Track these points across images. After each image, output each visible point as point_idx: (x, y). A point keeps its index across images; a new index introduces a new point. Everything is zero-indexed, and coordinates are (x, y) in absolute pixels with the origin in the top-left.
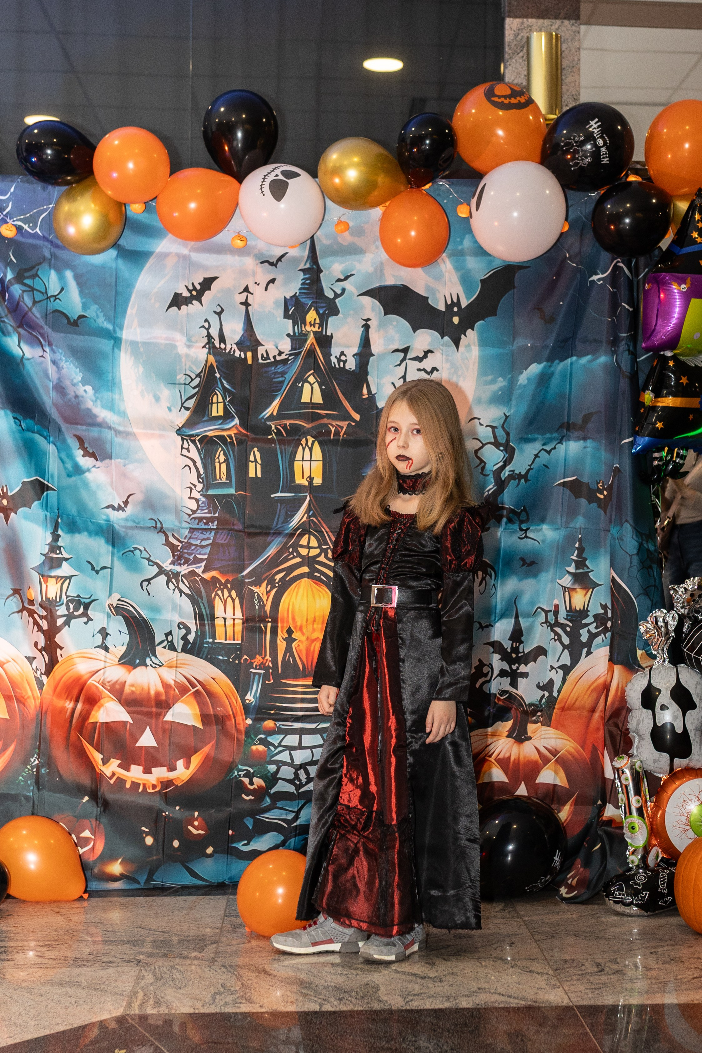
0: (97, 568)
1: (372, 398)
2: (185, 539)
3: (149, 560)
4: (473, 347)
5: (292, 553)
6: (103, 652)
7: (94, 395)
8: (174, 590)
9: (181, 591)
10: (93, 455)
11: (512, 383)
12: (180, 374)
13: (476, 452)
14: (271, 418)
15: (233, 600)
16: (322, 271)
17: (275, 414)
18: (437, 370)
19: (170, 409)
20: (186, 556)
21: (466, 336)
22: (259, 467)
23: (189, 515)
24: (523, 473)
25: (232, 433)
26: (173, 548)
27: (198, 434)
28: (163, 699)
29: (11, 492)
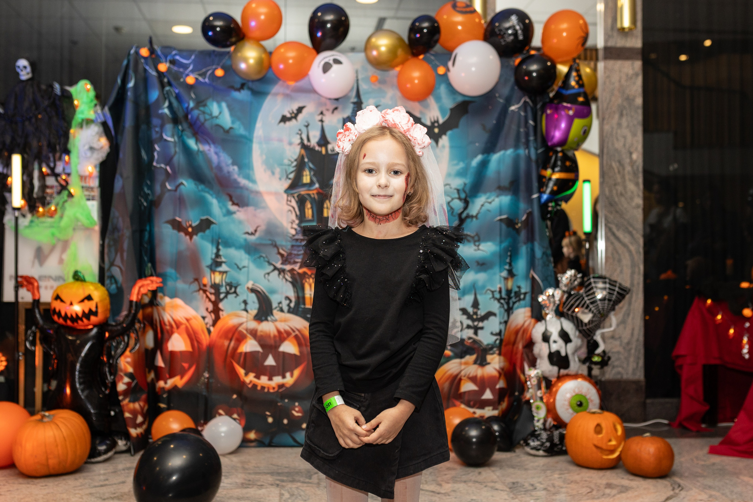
0: (240, 266)
2: (289, 249)
4: (445, 144)
6: (244, 313)
7: (239, 171)
8: (282, 279)
9: (286, 280)
10: (237, 204)
11: (468, 165)
12: (285, 159)
13: (449, 203)
16: (363, 102)
19: (280, 179)
20: (289, 260)
21: (441, 139)
23: (291, 238)
24: (475, 215)
25: (315, 192)
26: (282, 255)
27: (296, 193)
28: (278, 339)
29: (194, 225)
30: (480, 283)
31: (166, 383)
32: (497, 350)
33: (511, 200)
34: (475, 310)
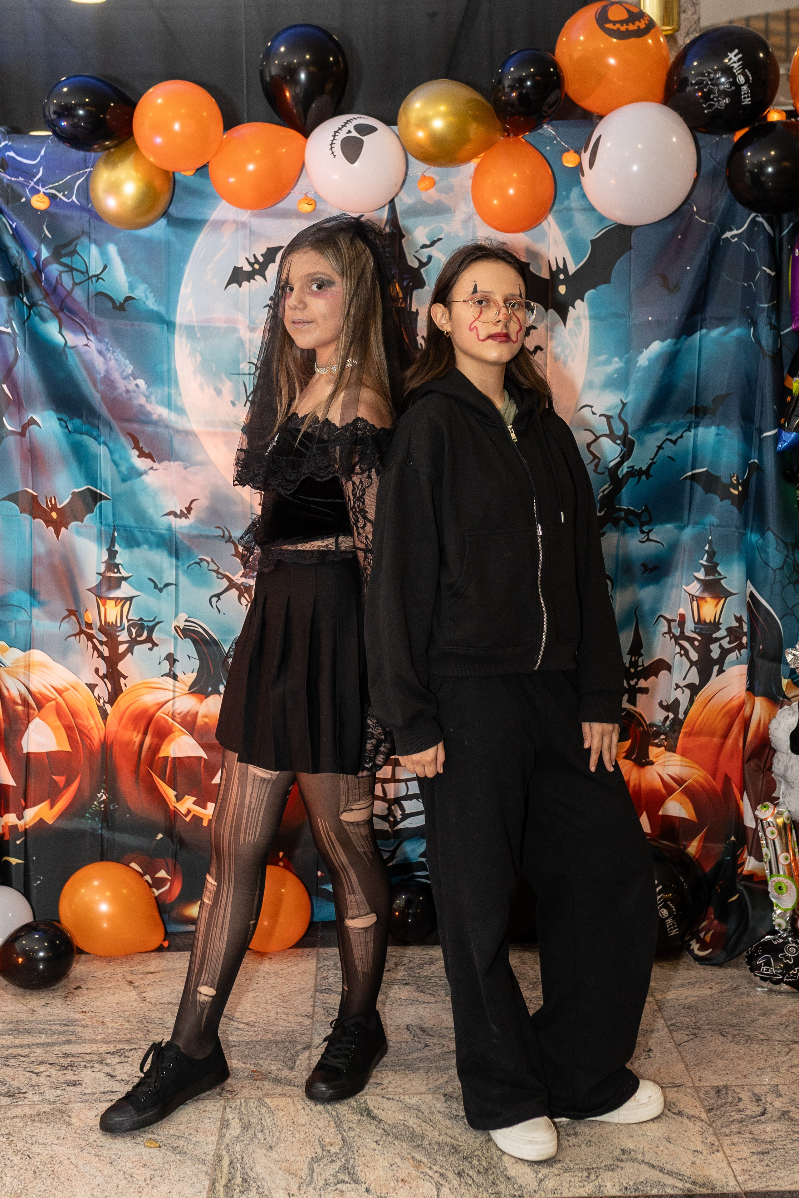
0: (160, 586)
3: (217, 572)
4: (583, 320)
6: (169, 681)
7: (147, 390)
10: (149, 456)
11: (630, 363)
12: (243, 362)
13: (589, 445)
16: (404, 236)
18: (541, 349)
19: (233, 403)
21: (574, 308)
24: (644, 468)
29: (61, 505)
30: (646, 604)
31: (20, 817)
34: (634, 659)
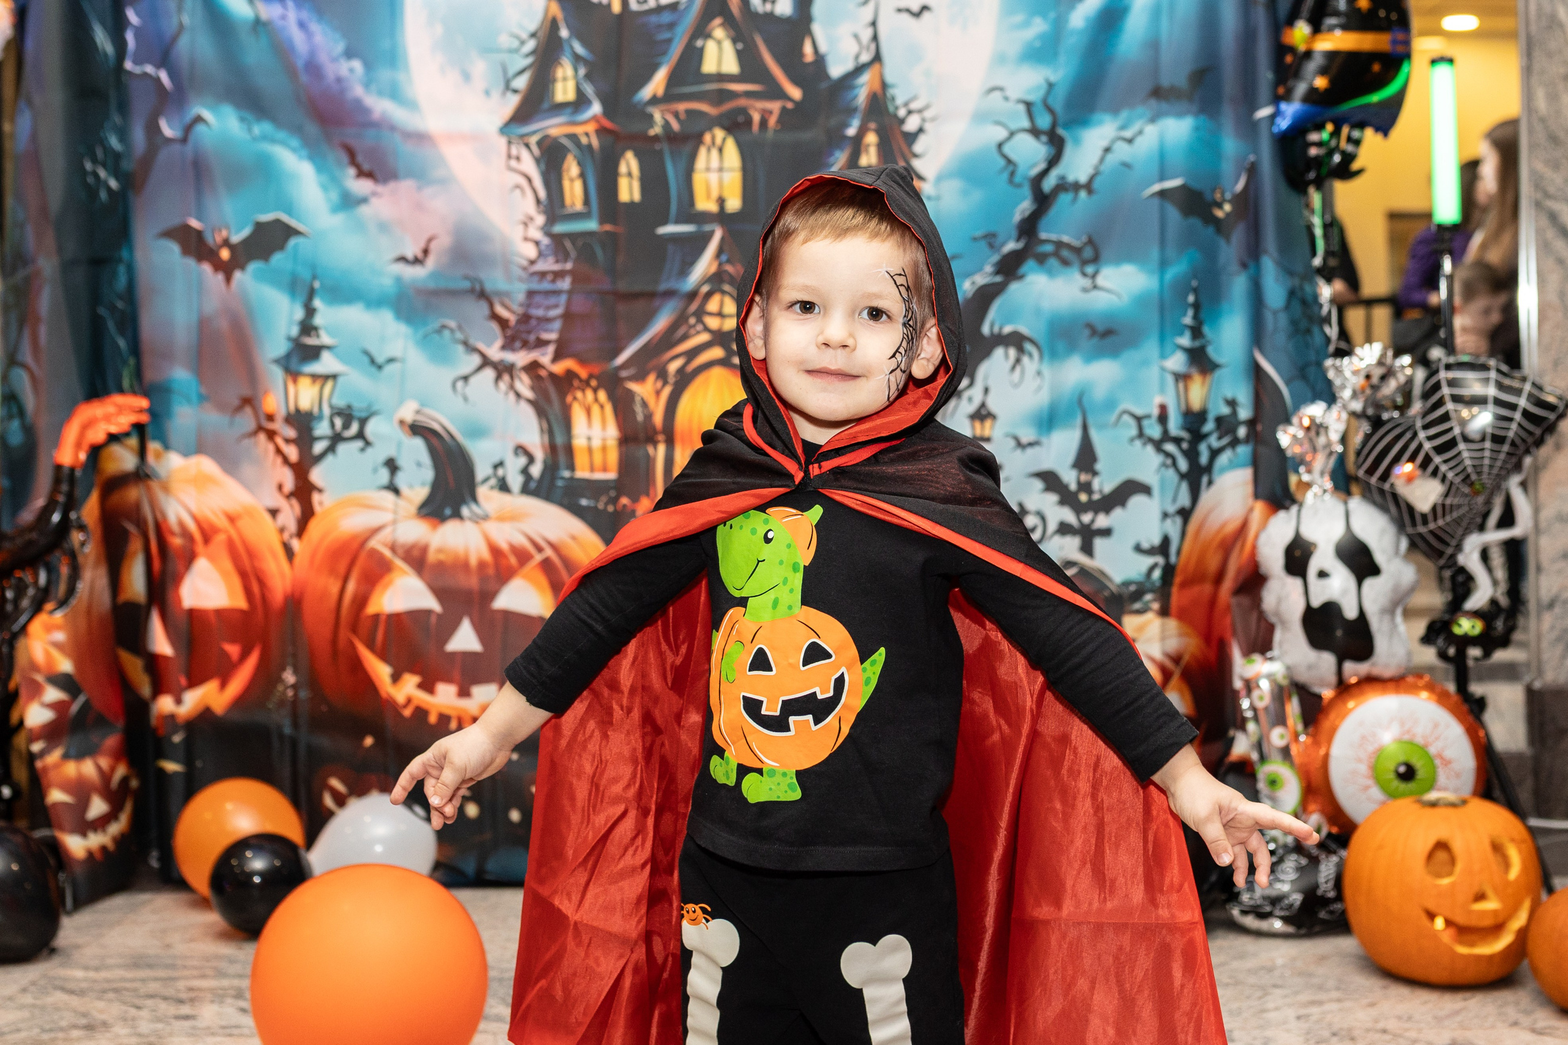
0: (380, 359)
1: (820, 61)
2: (521, 305)
3: (466, 343)
5: (694, 326)
6: (387, 497)
7: (365, 75)
8: (506, 394)
9: (518, 395)
10: (371, 175)
11: (1058, 26)
12: (501, 34)
13: (1000, 146)
14: (654, 101)
15: (602, 407)
17: (660, 92)
19: (487, 93)
20: (524, 336)
22: (636, 185)
23: (525, 269)
24: (1083, 180)
25: (591, 128)
26: (503, 323)
27: (534, 132)
28: (491, 571)
29: (236, 239)
30: (1099, 393)
31: (179, 701)
32: (1155, 600)
33: (1197, 129)
34: (1084, 477)
